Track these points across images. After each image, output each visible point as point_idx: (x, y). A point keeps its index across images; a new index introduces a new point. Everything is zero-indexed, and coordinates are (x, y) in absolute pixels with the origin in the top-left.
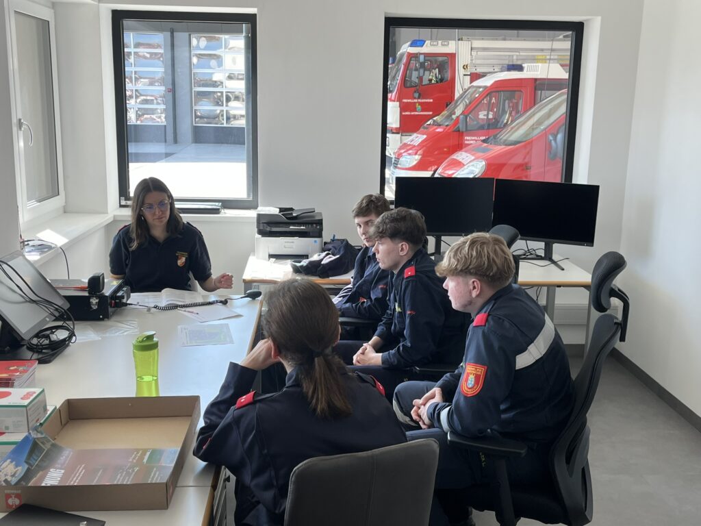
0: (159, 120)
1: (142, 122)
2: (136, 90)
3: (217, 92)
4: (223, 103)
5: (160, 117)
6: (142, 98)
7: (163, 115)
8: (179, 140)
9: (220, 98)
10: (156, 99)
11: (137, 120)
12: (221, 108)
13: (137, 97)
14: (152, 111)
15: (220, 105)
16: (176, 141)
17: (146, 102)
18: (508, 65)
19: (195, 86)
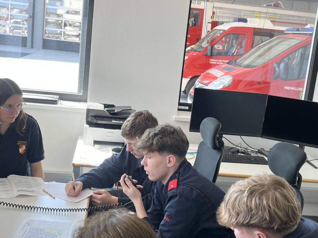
0: (23, 34)
1: (13, 34)
2: (11, 15)
3: (59, 20)
4: (62, 27)
5: (24, 32)
6: (14, 20)
7: (26, 31)
8: (34, 46)
9: (60, 24)
10: (23, 22)
11: (10, 32)
12: (61, 30)
13: (11, 19)
14: (20, 28)
15: (60, 28)
16: (32, 47)
17: (16, 22)
18: (239, 19)
19: (46, 16)
